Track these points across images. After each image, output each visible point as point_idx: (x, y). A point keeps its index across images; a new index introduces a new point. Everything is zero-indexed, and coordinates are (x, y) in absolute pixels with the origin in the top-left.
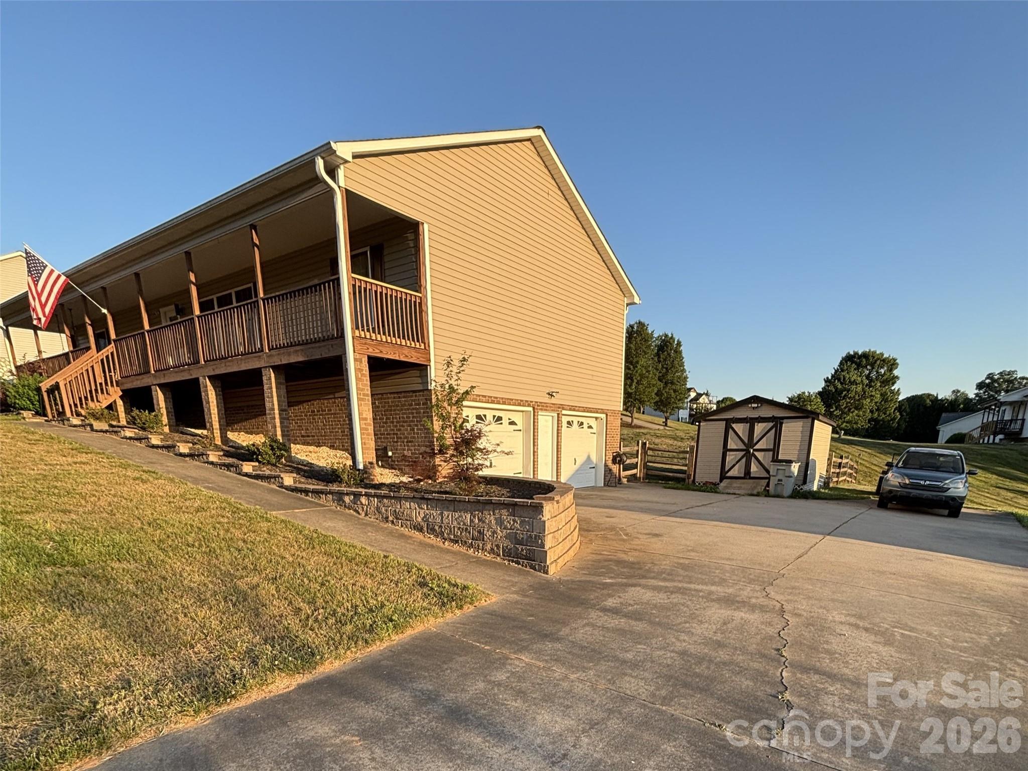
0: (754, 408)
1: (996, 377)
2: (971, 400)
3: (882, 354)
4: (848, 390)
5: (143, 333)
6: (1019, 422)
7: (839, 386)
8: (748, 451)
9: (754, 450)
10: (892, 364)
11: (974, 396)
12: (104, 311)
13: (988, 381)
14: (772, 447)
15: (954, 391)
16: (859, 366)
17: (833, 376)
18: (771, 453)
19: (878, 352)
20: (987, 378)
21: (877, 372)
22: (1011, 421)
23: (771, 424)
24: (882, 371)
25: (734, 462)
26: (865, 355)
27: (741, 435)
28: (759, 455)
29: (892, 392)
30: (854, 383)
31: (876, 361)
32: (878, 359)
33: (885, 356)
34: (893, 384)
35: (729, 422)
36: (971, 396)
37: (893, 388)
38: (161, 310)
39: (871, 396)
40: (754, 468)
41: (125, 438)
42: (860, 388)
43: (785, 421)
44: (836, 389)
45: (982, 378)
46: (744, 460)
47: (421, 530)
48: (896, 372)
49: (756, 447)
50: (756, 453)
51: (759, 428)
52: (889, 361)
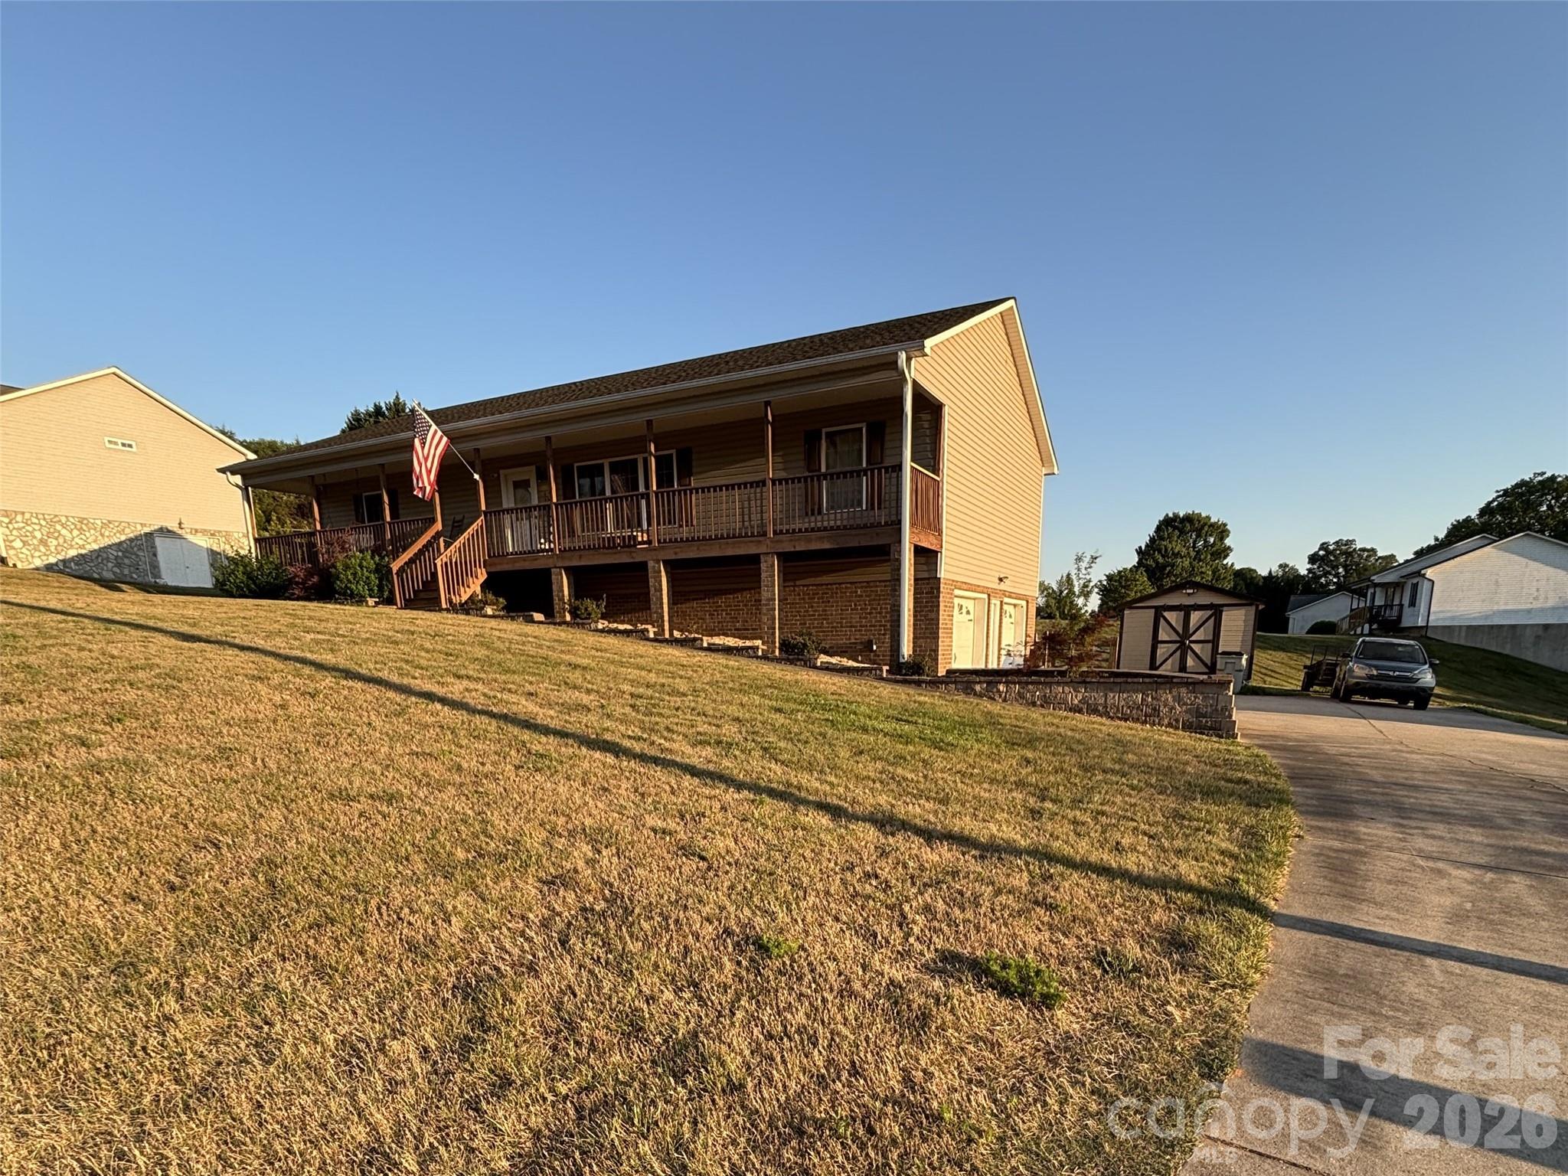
0: (1189, 594)
1: (1331, 548)
2: (1303, 577)
3: (1208, 518)
4: (1173, 566)
5: (549, 507)
6: (1396, 608)
7: (1161, 560)
8: (1182, 643)
9: (1191, 642)
10: (1222, 531)
11: (1306, 572)
12: (476, 477)
13: (1322, 553)
14: (1211, 638)
15: (1281, 566)
16: (1182, 532)
17: (1147, 546)
18: (1210, 645)
19: (1203, 515)
20: (1320, 549)
21: (1205, 541)
22: (1386, 606)
23: (1209, 613)
24: (1212, 540)
25: (1166, 656)
26: (1189, 519)
27: (1174, 624)
28: (1196, 647)
29: (1225, 566)
30: (1177, 555)
31: (1203, 527)
32: (1205, 524)
33: (1212, 520)
34: (1225, 557)
35: (1159, 612)
36: (1303, 572)
37: (1225, 562)
38: (502, 472)
39: (1202, 573)
40: (1190, 662)
41: (597, 630)
42: (1187, 563)
43: (1225, 608)
44: (1157, 563)
45: (1314, 548)
46: (1178, 653)
47: (1080, 711)
48: (1228, 542)
49: (1193, 638)
50: (1192, 645)
51: (1195, 617)
52: (1219, 527)
